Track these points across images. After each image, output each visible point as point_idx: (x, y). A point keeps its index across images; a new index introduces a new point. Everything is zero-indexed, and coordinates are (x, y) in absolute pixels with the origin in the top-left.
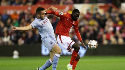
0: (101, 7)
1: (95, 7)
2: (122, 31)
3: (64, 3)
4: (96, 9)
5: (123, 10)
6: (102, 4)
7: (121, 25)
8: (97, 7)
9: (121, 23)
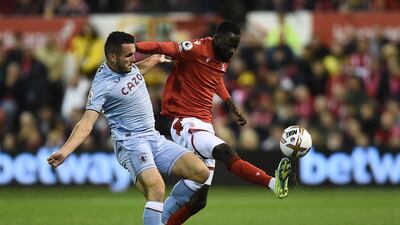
0: (181, 26)
1: (161, 26)
2: (252, 104)
3: (56, 12)
4: (166, 33)
5: (253, 36)
6: (184, 17)
7: (248, 86)
8: (168, 26)
9: (247, 79)
